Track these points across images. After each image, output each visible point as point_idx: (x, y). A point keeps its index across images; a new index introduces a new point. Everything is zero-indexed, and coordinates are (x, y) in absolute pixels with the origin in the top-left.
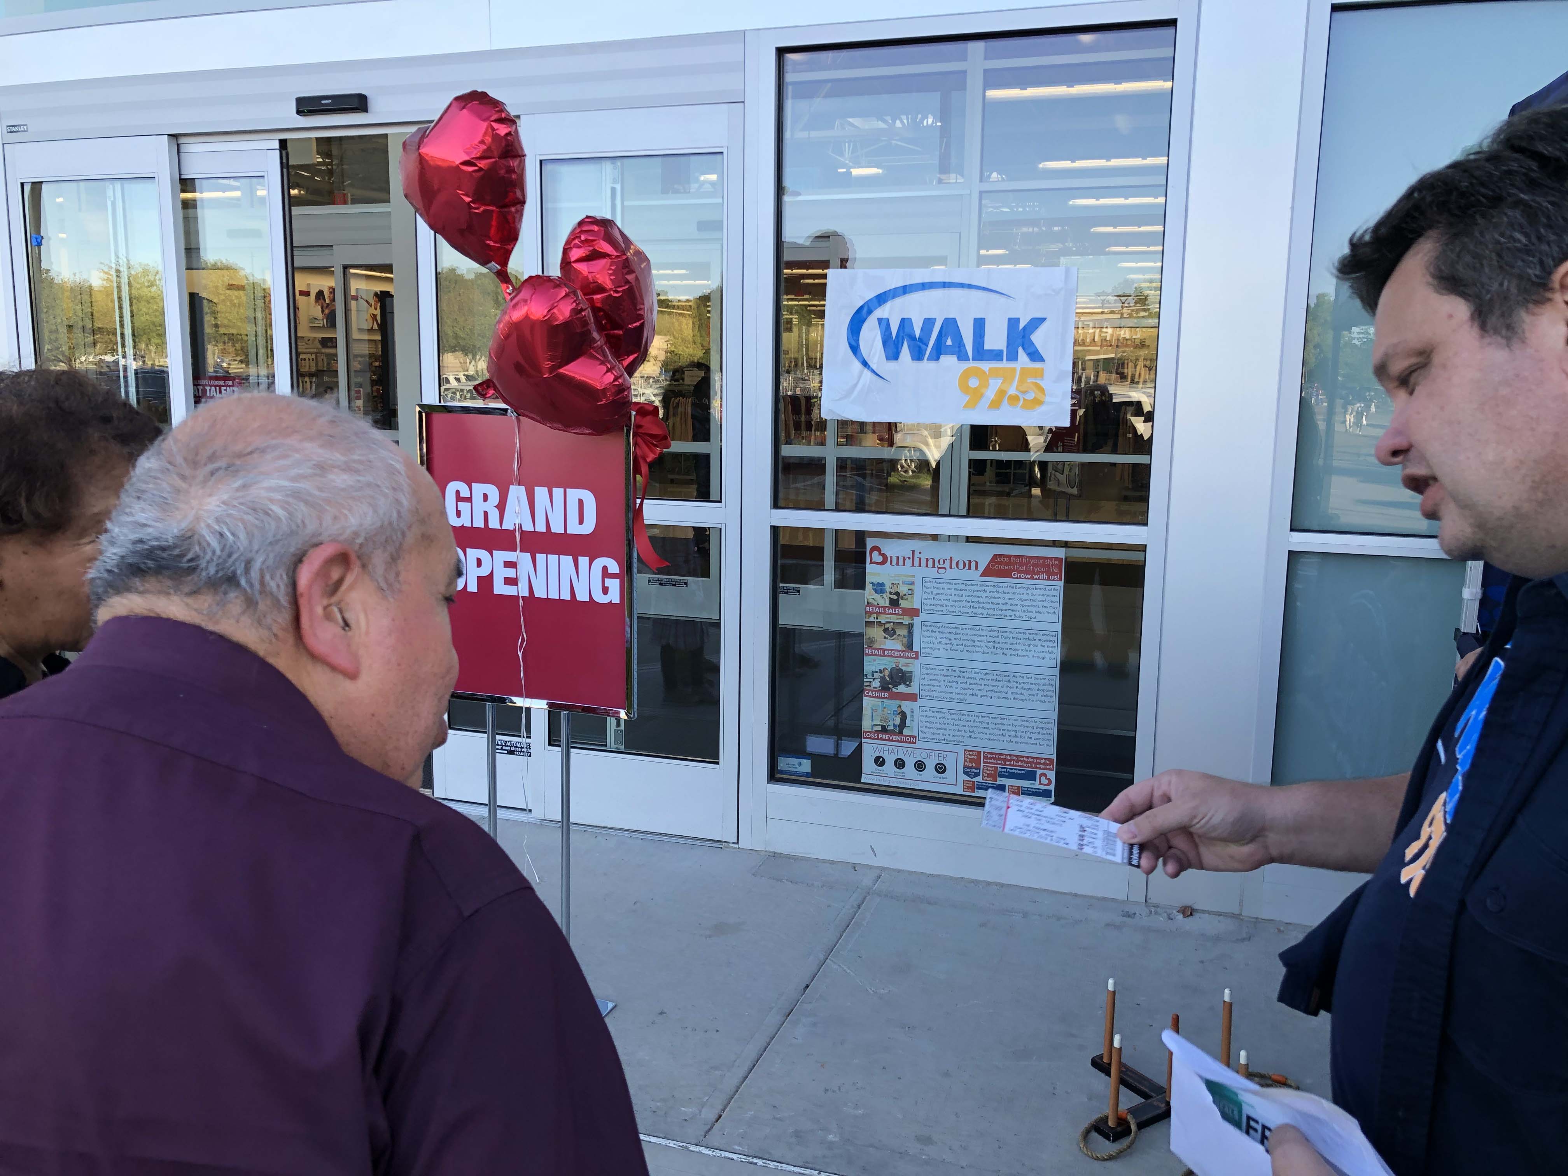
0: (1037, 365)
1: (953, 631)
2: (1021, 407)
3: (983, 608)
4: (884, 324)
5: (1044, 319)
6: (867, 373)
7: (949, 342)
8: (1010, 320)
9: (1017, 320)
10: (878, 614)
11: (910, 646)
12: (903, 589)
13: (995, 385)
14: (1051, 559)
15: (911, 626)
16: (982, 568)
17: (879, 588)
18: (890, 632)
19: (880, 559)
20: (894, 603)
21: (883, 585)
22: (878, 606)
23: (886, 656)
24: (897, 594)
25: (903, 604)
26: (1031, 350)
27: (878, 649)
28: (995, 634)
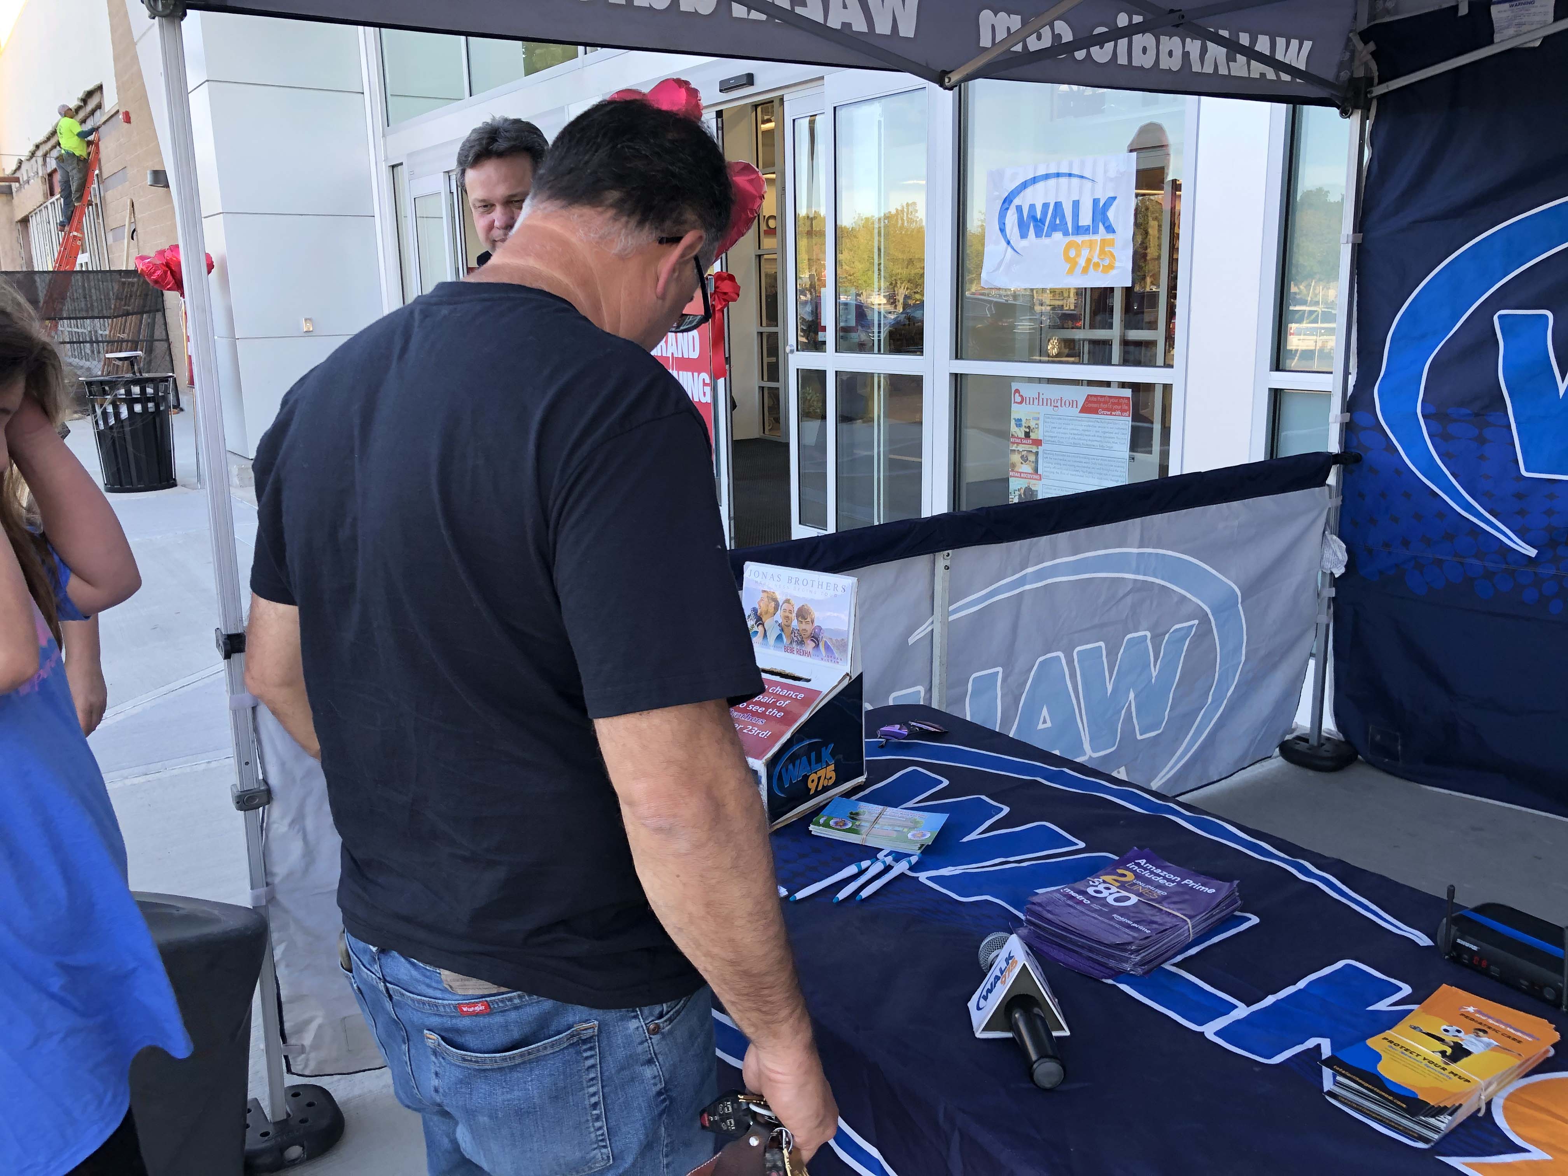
0: (1110, 236)
1: (1061, 458)
2: (1102, 272)
3: (1080, 439)
4: (1019, 209)
5: (1114, 198)
6: (1009, 249)
7: (1058, 222)
8: (1094, 200)
9: (1099, 199)
10: (1018, 443)
11: (1036, 470)
12: (1032, 424)
13: (1085, 253)
14: (1123, 398)
15: (1037, 453)
16: (1080, 406)
17: (1019, 422)
18: (1025, 459)
19: (1018, 399)
20: (1027, 435)
21: (1020, 420)
22: (1018, 438)
23: (1023, 478)
24: (1029, 427)
25: (1033, 436)
26: (1106, 225)
27: (1018, 472)
28: (1087, 460)
